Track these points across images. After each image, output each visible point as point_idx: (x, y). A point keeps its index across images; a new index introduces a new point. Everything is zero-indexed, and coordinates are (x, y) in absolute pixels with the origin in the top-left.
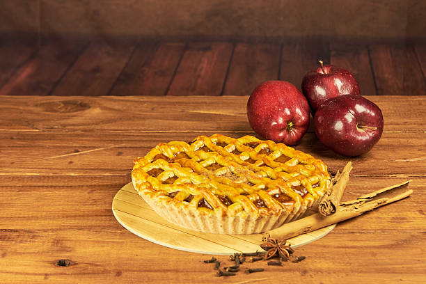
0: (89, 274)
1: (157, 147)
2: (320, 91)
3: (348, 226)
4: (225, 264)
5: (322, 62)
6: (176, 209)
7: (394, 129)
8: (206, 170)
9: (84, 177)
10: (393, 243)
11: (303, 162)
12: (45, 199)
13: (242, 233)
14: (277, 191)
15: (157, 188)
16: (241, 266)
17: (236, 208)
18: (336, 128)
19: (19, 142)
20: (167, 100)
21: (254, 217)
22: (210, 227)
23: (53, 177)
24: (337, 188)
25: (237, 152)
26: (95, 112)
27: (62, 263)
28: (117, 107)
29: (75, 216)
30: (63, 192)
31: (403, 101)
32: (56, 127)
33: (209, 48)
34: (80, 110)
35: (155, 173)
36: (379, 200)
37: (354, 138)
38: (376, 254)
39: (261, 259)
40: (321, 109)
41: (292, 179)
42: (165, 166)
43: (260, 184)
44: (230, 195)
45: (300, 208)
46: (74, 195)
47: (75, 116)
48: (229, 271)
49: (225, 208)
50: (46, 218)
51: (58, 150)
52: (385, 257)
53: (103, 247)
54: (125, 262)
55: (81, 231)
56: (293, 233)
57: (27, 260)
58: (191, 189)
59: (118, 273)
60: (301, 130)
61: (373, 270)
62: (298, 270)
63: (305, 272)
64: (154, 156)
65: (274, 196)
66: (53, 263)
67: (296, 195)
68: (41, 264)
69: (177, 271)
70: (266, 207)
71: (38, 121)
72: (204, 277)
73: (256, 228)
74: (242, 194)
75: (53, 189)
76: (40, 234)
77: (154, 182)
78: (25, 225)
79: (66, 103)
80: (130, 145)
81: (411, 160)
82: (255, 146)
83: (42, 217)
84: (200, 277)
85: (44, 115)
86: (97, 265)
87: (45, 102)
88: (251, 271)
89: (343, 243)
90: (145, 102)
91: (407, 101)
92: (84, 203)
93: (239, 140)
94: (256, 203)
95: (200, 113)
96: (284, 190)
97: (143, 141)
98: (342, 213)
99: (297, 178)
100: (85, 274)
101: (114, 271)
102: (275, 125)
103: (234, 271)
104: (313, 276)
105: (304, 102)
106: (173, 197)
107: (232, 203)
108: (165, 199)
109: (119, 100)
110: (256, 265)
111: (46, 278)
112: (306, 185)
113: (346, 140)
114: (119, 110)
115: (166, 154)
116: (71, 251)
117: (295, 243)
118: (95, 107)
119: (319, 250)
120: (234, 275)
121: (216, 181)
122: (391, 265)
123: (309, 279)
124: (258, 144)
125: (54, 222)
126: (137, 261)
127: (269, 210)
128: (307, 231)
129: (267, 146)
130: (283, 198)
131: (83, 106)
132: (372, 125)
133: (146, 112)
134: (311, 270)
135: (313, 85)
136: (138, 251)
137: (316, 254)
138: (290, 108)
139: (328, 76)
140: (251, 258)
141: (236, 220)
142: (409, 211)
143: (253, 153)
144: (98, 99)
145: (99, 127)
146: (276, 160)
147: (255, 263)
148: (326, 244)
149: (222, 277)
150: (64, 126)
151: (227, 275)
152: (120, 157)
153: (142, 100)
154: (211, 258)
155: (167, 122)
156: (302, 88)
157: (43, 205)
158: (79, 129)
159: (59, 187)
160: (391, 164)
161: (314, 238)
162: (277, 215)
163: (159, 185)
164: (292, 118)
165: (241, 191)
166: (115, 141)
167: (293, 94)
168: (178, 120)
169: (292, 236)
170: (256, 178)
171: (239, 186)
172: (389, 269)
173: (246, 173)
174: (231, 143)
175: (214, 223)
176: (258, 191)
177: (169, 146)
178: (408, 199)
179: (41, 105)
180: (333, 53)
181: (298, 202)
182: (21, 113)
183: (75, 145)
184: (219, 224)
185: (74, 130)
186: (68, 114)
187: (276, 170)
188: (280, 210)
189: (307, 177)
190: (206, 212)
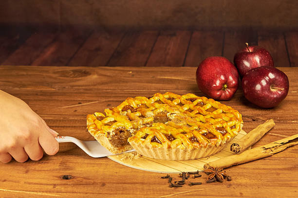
1: (126, 100)
2: (247, 64)
4: (175, 179)
5: (247, 44)
6: (136, 144)
10: (292, 166)
11: (225, 111)
13: (182, 159)
14: (205, 131)
16: (186, 181)
17: (177, 143)
18: (256, 89)
19: (42, 97)
20: (143, 70)
21: (190, 147)
22: (160, 155)
23: (63, 121)
25: (181, 104)
26: (94, 77)
27: (66, 177)
28: (109, 74)
32: (67, 87)
33: (174, 35)
34: (83, 76)
37: (269, 96)
38: (280, 174)
39: (200, 176)
40: (247, 76)
41: (218, 123)
43: (195, 126)
44: (174, 133)
45: (221, 143)
46: (77, 132)
47: (80, 80)
48: (178, 184)
49: (170, 143)
51: (67, 102)
52: (286, 176)
53: (93, 167)
54: (108, 177)
55: (80, 156)
58: (146, 130)
59: (103, 184)
60: (233, 90)
61: (277, 185)
62: (225, 184)
63: (230, 185)
64: (123, 106)
65: (203, 135)
66: (60, 177)
67: (218, 133)
70: (198, 142)
71: (55, 83)
73: (191, 156)
74: (182, 133)
79: (75, 71)
80: (115, 100)
82: (194, 101)
84: (158, 188)
85: (60, 79)
87: (60, 70)
88: (193, 184)
89: (257, 166)
93: (183, 96)
94: (190, 139)
95: (165, 79)
96: (210, 130)
97: (125, 97)
99: (219, 122)
101: (100, 183)
102: (215, 87)
103: (181, 184)
104: (235, 188)
105: (235, 71)
107: (175, 139)
109: (111, 70)
111: (54, 188)
112: (226, 127)
113: (263, 97)
114: (110, 76)
115: (132, 105)
118: (94, 74)
119: (241, 171)
120: (182, 187)
124: (196, 99)
127: (200, 144)
129: (202, 101)
130: (209, 136)
131: (86, 74)
132: (281, 87)
133: (129, 77)
134: (234, 184)
135: (241, 59)
138: (225, 75)
139: (252, 53)
140: (193, 176)
141: (177, 151)
143: (192, 106)
144: (96, 69)
145: (96, 87)
146: (207, 110)
147: (196, 179)
148: (245, 166)
150: (72, 86)
153: (125, 69)
154: (166, 175)
155: (142, 84)
156: (234, 61)
158: (82, 89)
159: (67, 127)
160: (294, 113)
162: (205, 147)
164: (226, 82)
165: (181, 130)
166: (106, 96)
167: (227, 66)
168: (149, 83)
170: (192, 122)
171: (180, 127)
172: (288, 184)
173: (185, 118)
174: (177, 98)
175: (163, 153)
176: (193, 131)
177: (134, 100)
179: (58, 72)
180: (260, 38)
181: (220, 138)
182: (44, 78)
183: (79, 99)
184: (166, 154)
185: (78, 89)
186: (75, 78)
187: (206, 117)
188: (207, 144)
189: (227, 122)
190: (156, 146)
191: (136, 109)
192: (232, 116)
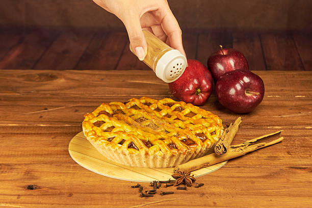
0: (49, 195)
1: (101, 106)
2: (220, 67)
3: (236, 163)
4: (146, 188)
5: (221, 46)
6: (113, 150)
7: (274, 94)
8: (135, 122)
9: (49, 127)
10: (267, 174)
11: (204, 117)
12: (21, 142)
13: (159, 166)
14: (184, 137)
15: (100, 134)
16: (157, 190)
17: (155, 149)
18: (230, 93)
19: (5, 102)
20: (113, 73)
21: (169, 154)
22: (137, 162)
23: (28, 127)
24: (229, 136)
25: (158, 110)
26: (61, 81)
27: (30, 188)
28: (77, 78)
29: (42, 155)
30: (34, 138)
31: (282, 75)
32: (32, 92)
34: (49, 80)
35: (99, 124)
36: (258, 144)
37: (243, 101)
38: (255, 182)
39: (172, 185)
40: (221, 80)
41: (197, 129)
42: (107, 119)
43: (173, 132)
44: (151, 139)
45: (201, 150)
46: (42, 139)
47: (46, 84)
48: (149, 193)
49: (147, 149)
50: (21, 156)
51: (32, 108)
52: (261, 184)
53: (60, 176)
54: (75, 187)
55: (45, 165)
56: (196, 167)
57: (6, 185)
58: (124, 135)
60: (207, 94)
62: (198, 193)
63: (203, 194)
64: (98, 112)
65: (182, 141)
66: (24, 187)
67: (197, 140)
68: (16, 188)
69: (112, 193)
70: (177, 148)
71: (20, 87)
72: (131, 197)
73: (169, 164)
74: (160, 139)
75: (27, 135)
76: (16, 167)
77: (98, 130)
78: (6, 161)
79: (40, 75)
80: (84, 105)
81: (284, 116)
82: (172, 105)
83: (18, 155)
85: (24, 83)
86: (56, 189)
87: (25, 74)
88: (164, 194)
89: (231, 175)
90: (97, 75)
91: (284, 75)
92: (49, 145)
93: (160, 101)
94: (169, 145)
95: (136, 83)
96: (190, 136)
97: (94, 102)
98: (231, 153)
99: (199, 128)
100: (46, 195)
101: (67, 193)
102: (188, 91)
103: (152, 193)
104: (209, 197)
105: (208, 75)
106: (110, 141)
107: (152, 145)
108: (105, 143)
109: (79, 73)
110: (169, 190)
111: (18, 198)
112: (206, 133)
113: (238, 102)
114: (78, 80)
115: (107, 111)
116: (37, 179)
117: (197, 174)
118: (61, 78)
119: (215, 179)
120: (153, 196)
121: (142, 130)
122: (265, 190)
123: (205, 199)
124: (174, 104)
125: (27, 158)
126: (84, 186)
127: (178, 150)
128: (206, 165)
129: (180, 106)
130: (188, 142)
131: (53, 77)
132: (256, 91)
133: (98, 81)
134: (207, 193)
135: (215, 62)
136: (85, 179)
137: (212, 182)
138: (198, 79)
139: (226, 56)
140: (165, 185)
141: (155, 158)
142: (281, 152)
143: (169, 111)
144: (63, 73)
145: (63, 92)
146: (186, 116)
147: (168, 188)
148: (219, 175)
149: (143, 198)
150: (38, 91)
151: (147, 196)
152: (77, 113)
153: (94, 73)
154: (137, 185)
155: (112, 89)
156: (208, 64)
157: (19, 147)
158: (49, 94)
159: (32, 134)
160: (269, 119)
161: (211, 171)
162: (184, 154)
163: (101, 132)
164: (200, 86)
165: (159, 137)
166: (74, 102)
167: (200, 70)
168: (119, 87)
169: (195, 169)
170: (170, 128)
171: (158, 134)
172: (263, 193)
173: (163, 124)
174: (154, 103)
175: (140, 160)
176: (171, 137)
177: (110, 105)
178: (280, 144)
179: (23, 76)
180: (235, 40)
181: (199, 145)
182: (8, 82)
183: (45, 104)
184: (143, 161)
185: (45, 94)
186: (41, 83)
187: (185, 122)
188: (186, 150)
189: (207, 128)
190: (134, 152)
191: (112, 115)
192: (212, 121)
